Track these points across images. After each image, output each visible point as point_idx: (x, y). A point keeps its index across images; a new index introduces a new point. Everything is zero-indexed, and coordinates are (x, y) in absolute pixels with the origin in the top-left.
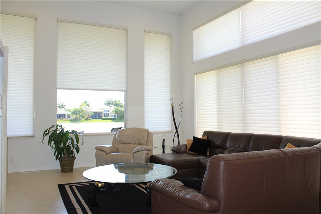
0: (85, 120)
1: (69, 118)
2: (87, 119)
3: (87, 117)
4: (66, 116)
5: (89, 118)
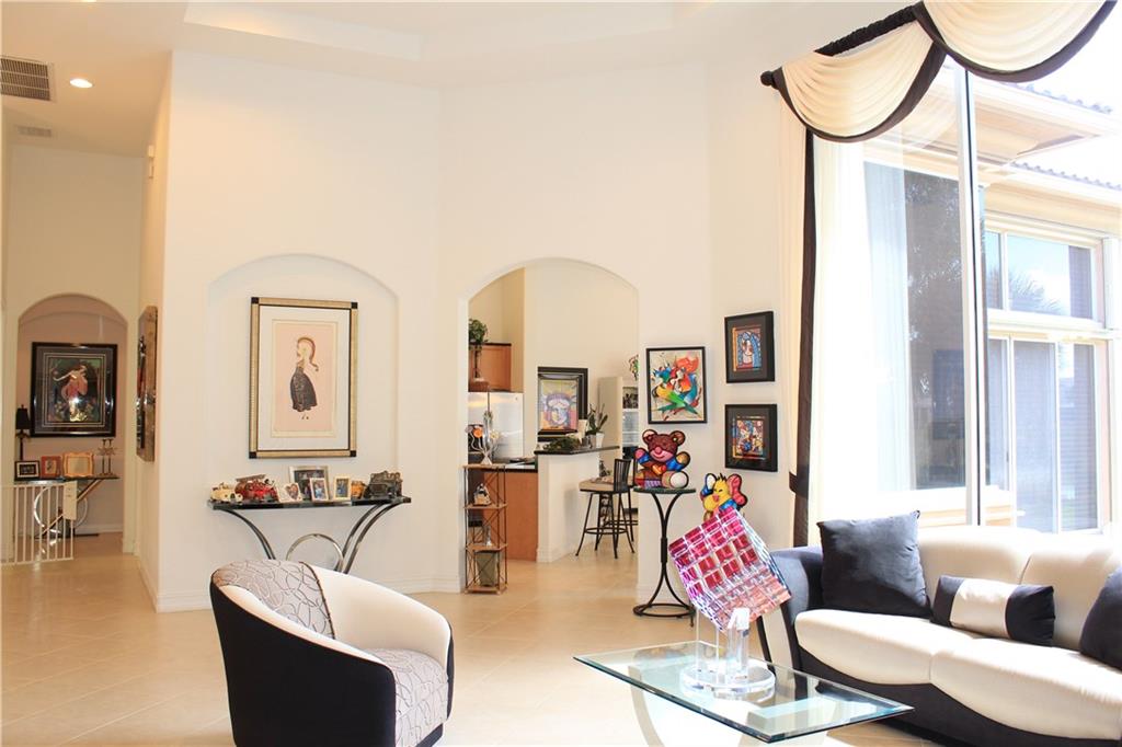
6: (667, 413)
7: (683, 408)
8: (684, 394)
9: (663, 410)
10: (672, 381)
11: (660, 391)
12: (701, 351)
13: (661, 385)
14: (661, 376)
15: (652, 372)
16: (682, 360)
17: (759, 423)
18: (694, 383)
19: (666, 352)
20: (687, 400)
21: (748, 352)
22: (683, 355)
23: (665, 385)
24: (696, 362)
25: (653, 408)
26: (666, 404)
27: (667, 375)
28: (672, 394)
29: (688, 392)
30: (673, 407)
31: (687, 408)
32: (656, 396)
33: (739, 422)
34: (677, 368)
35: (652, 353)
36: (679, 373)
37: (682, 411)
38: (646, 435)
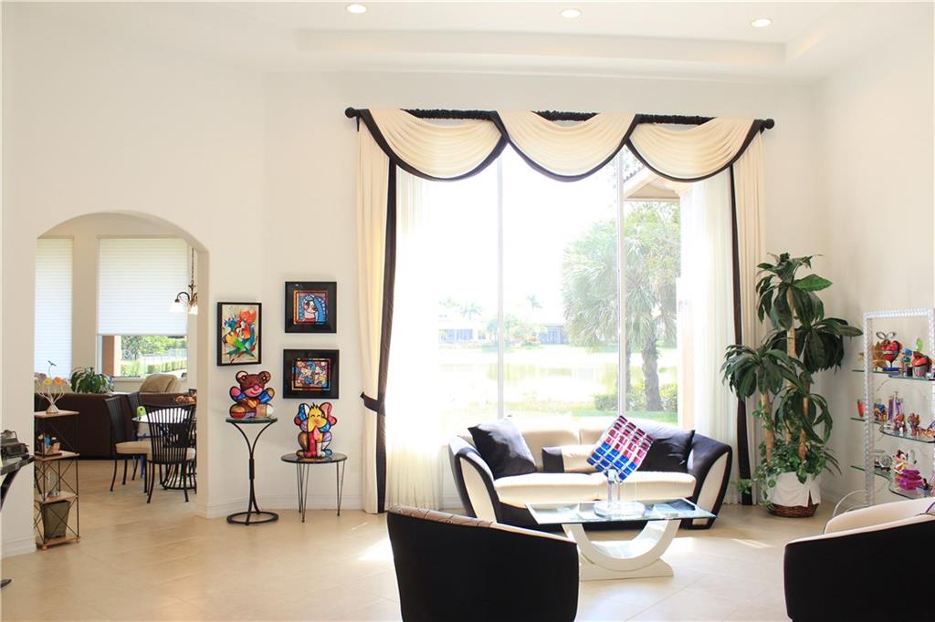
0: (523, 345)
1: (482, 340)
2: (528, 344)
3: (528, 337)
4: (475, 336)
5: (535, 340)
6: (233, 356)
7: (244, 352)
8: (245, 341)
9: (230, 353)
10: (238, 330)
11: (228, 338)
12: (257, 306)
13: (229, 334)
14: (230, 326)
15: (223, 321)
16: (245, 313)
17: (323, 364)
18: (252, 332)
19: (234, 306)
20: (247, 345)
21: (310, 310)
22: (245, 308)
23: (232, 333)
24: (255, 314)
25: (223, 353)
26: (233, 349)
27: (234, 325)
28: (238, 340)
29: (248, 339)
30: (238, 352)
31: (248, 352)
32: (226, 342)
33: (299, 363)
34: (241, 320)
35: (224, 306)
36: (242, 323)
37: (244, 355)
38: (240, 376)
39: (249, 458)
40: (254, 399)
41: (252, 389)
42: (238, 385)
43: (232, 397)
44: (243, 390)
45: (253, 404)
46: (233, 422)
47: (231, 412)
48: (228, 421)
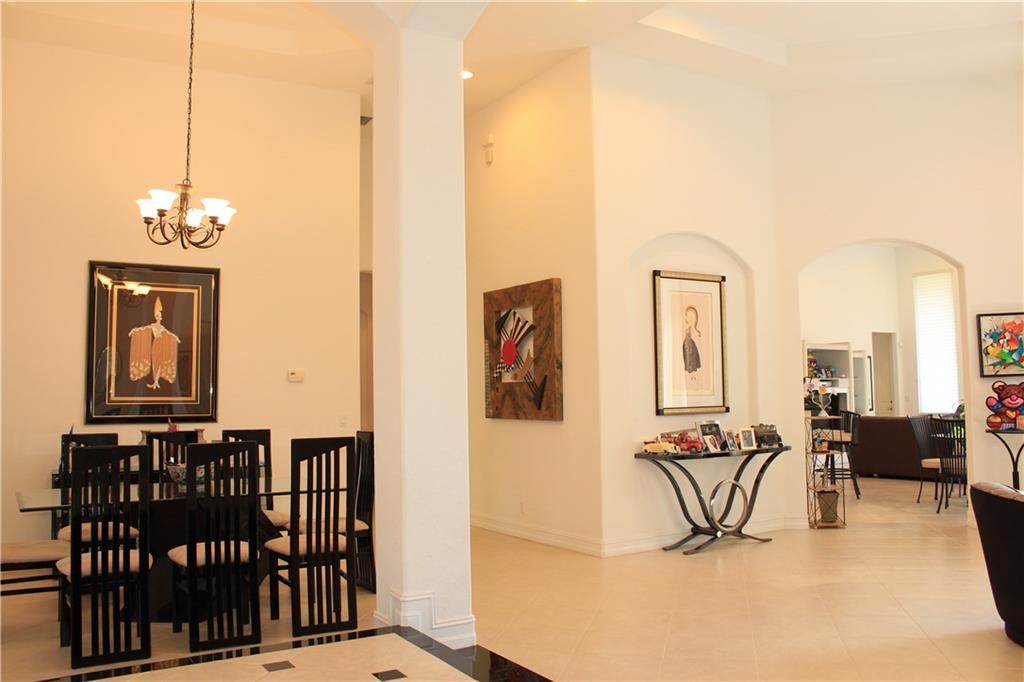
6: (998, 368)
7: (1011, 364)
8: (1011, 352)
9: (994, 365)
10: (1001, 341)
11: (990, 349)
13: (992, 345)
14: (991, 337)
15: (982, 333)
16: (1009, 324)
18: (1020, 343)
19: (995, 317)
20: (1015, 356)
22: (1010, 319)
23: (995, 345)
24: (1021, 325)
25: (985, 363)
26: (996, 360)
27: (996, 336)
28: (1002, 352)
29: (1015, 350)
30: (1003, 363)
31: (1015, 363)
32: (988, 354)
34: (1005, 330)
35: (982, 318)
36: (1006, 334)
37: (1011, 366)
38: (996, 386)
39: (1012, 470)
40: (1012, 409)
41: (1008, 400)
42: (996, 396)
43: (989, 407)
44: (1000, 400)
45: (1012, 415)
46: (994, 433)
47: (988, 422)
48: (987, 431)
